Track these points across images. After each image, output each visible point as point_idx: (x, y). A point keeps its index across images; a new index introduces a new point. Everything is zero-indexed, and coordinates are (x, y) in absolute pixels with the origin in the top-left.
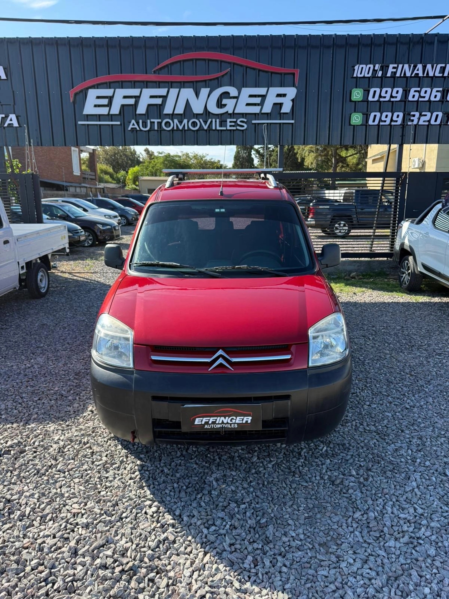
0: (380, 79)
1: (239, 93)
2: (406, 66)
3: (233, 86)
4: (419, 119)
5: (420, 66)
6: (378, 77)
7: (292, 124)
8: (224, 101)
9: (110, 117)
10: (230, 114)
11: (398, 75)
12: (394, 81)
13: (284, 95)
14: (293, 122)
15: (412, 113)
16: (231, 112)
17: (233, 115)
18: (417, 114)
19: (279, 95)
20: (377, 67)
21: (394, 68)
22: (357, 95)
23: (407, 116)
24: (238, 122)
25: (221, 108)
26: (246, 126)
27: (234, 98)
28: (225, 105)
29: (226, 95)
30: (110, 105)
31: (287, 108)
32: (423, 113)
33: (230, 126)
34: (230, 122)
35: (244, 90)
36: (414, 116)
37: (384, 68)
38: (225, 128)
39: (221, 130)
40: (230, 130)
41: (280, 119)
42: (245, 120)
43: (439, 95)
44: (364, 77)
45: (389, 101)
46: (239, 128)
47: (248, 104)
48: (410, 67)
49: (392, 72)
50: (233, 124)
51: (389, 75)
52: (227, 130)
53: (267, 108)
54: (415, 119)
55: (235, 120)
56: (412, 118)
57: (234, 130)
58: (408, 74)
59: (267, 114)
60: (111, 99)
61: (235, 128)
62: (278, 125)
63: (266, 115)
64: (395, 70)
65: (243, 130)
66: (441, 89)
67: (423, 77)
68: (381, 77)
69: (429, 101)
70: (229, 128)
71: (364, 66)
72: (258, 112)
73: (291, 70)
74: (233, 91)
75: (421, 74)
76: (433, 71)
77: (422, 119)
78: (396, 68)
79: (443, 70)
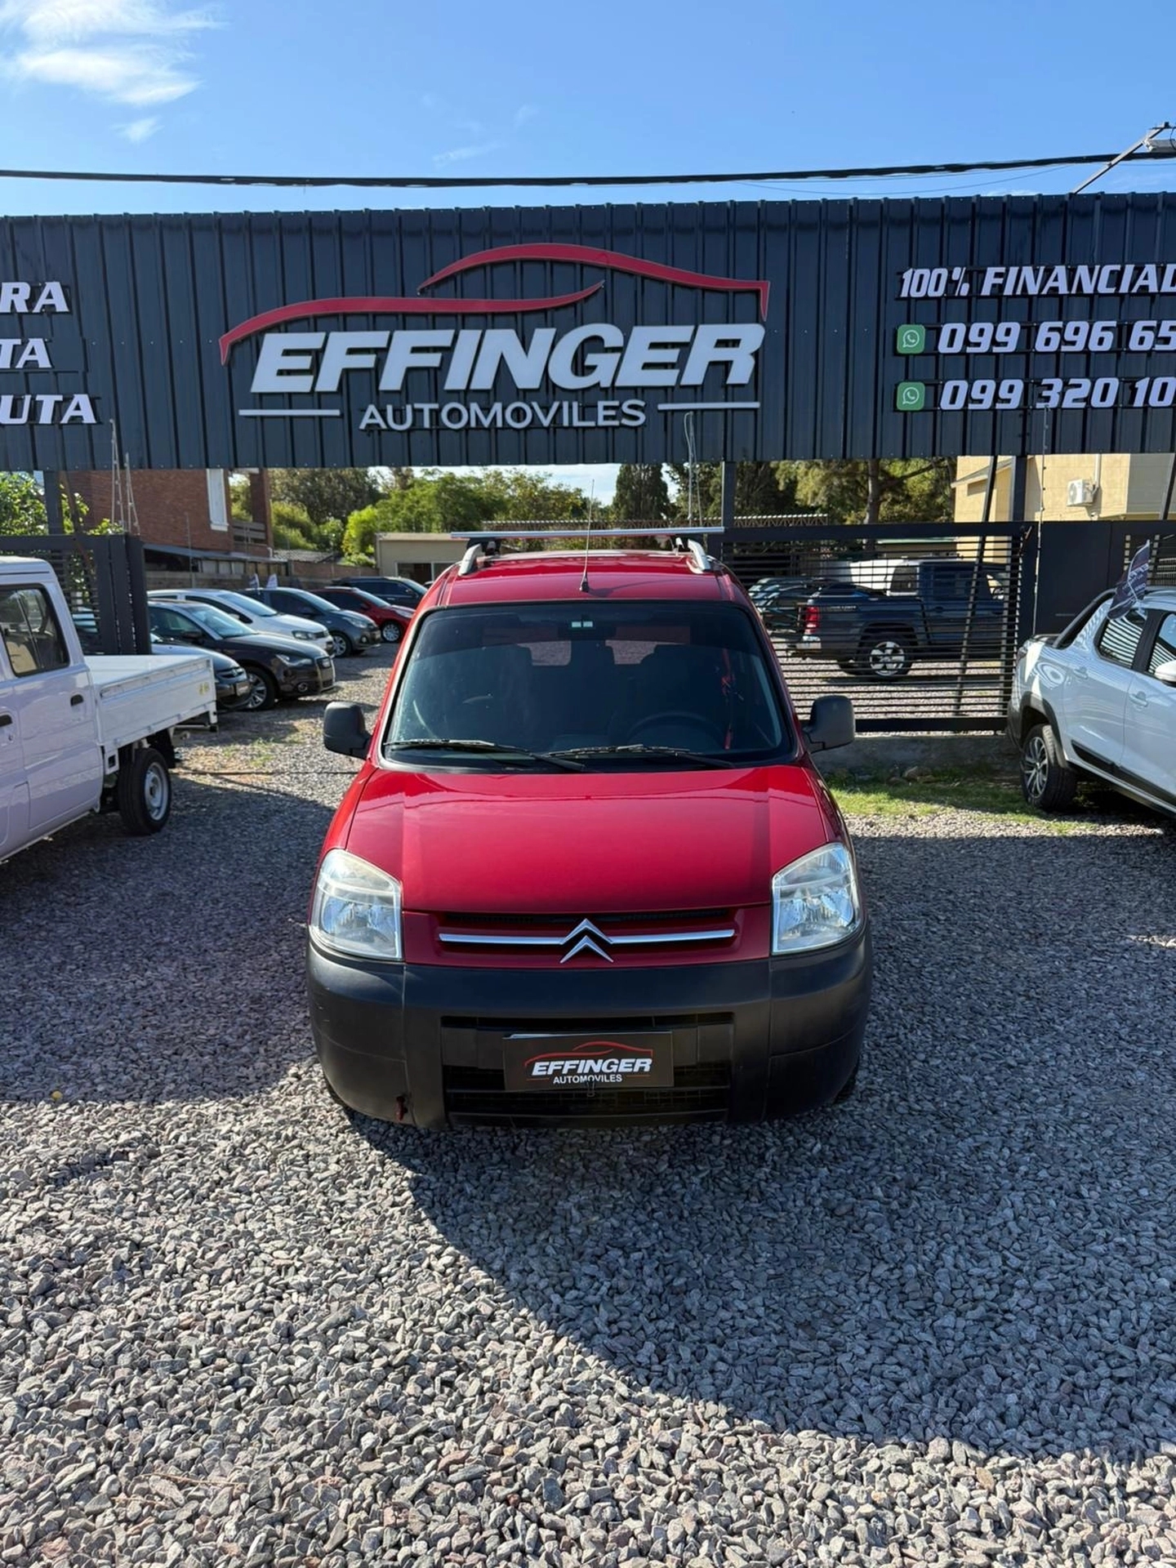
0: (965, 302)
1: (626, 340)
2: (1028, 271)
3: (613, 323)
4: (1062, 395)
5: (1060, 271)
6: (959, 297)
7: (755, 410)
8: (591, 359)
9: (316, 398)
10: (606, 389)
11: (1008, 291)
12: (999, 307)
13: (735, 343)
14: (756, 405)
15: (1045, 382)
16: (606, 383)
17: (613, 391)
18: (1058, 383)
19: (722, 343)
20: (957, 273)
21: (997, 275)
22: (911, 339)
23: (1033, 391)
24: (625, 408)
25: (583, 375)
26: (642, 417)
27: (614, 350)
28: (593, 368)
29: (594, 344)
30: (315, 370)
31: (741, 373)
32: (1072, 381)
33: (606, 418)
34: (606, 408)
35: (637, 331)
36: (1050, 387)
37: (975, 276)
38: (592, 424)
39: (584, 428)
40: (606, 428)
41: (726, 400)
42: (642, 404)
43: (1109, 337)
44: (926, 297)
45: (989, 353)
46: (625, 422)
47: (647, 366)
48: (1036, 272)
49: (994, 285)
50: (612, 413)
51: (986, 291)
52: (597, 427)
53: (694, 374)
54: (1054, 395)
55: (616, 403)
56: (1045, 393)
57: (614, 427)
58: (1033, 290)
59: (695, 387)
60: (317, 355)
61: (616, 423)
62: (721, 414)
63: (691, 391)
64: (1000, 281)
65: (636, 428)
66: (1113, 324)
67: (1070, 295)
68: (968, 298)
69: (1086, 351)
70: (601, 422)
71: (926, 272)
72: (672, 382)
73: (751, 284)
74: (611, 334)
75: (1063, 290)
76: (1094, 280)
77: (1071, 394)
78: (1004, 276)
79: (1116, 278)
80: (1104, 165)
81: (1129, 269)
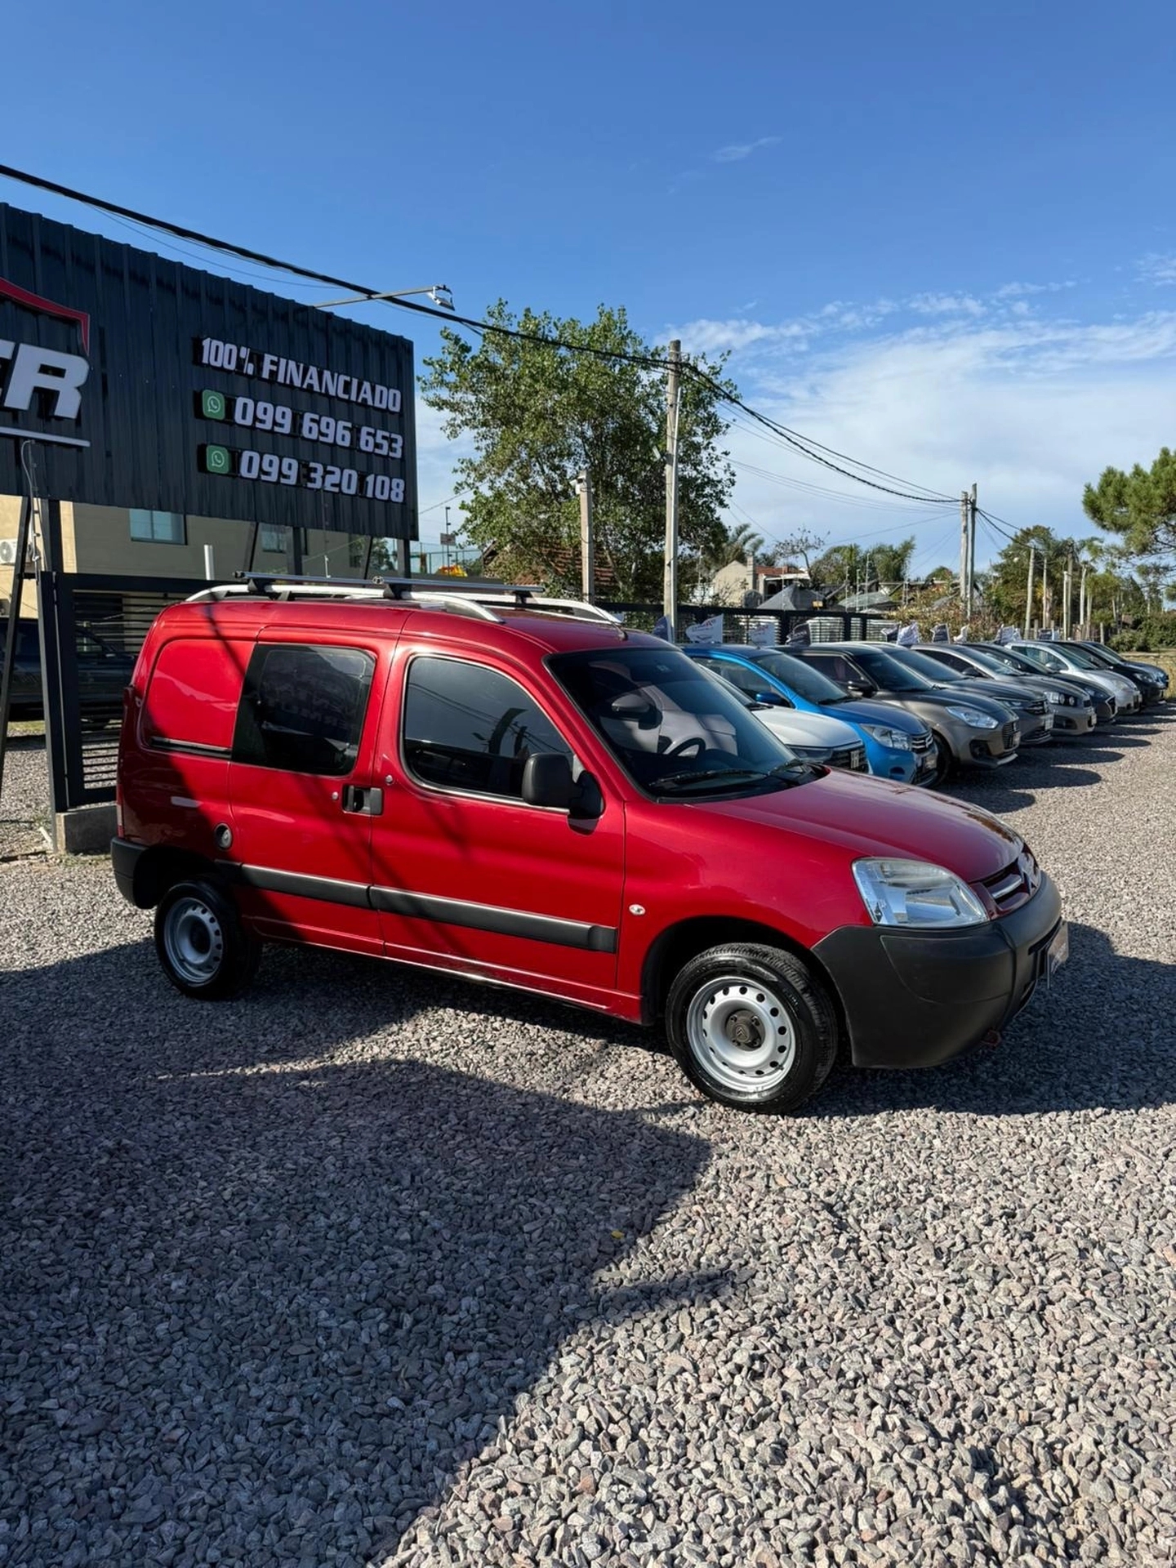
2: (292, 364)
4: (323, 478)
5: (313, 370)
6: (247, 375)
11: (281, 379)
12: (273, 390)
13: (59, 373)
14: (86, 444)
15: (312, 465)
18: (320, 467)
19: (45, 369)
20: (244, 352)
21: (273, 363)
22: (213, 405)
23: (305, 473)
31: (68, 406)
32: (330, 468)
36: (315, 470)
37: (257, 360)
43: (348, 435)
44: (222, 369)
45: (272, 432)
48: (298, 367)
49: (270, 371)
51: (265, 375)
53: (18, 398)
54: (318, 478)
56: (313, 475)
58: (297, 383)
59: (16, 411)
64: (274, 368)
66: (349, 425)
68: (252, 377)
69: (334, 444)
71: (221, 344)
73: (71, 312)
75: (316, 388)
76: (334, 384)
77: (330, 479)
78: (276, 364)
79: (347, 385)
80: (364, 296)
81: (355, 382)
